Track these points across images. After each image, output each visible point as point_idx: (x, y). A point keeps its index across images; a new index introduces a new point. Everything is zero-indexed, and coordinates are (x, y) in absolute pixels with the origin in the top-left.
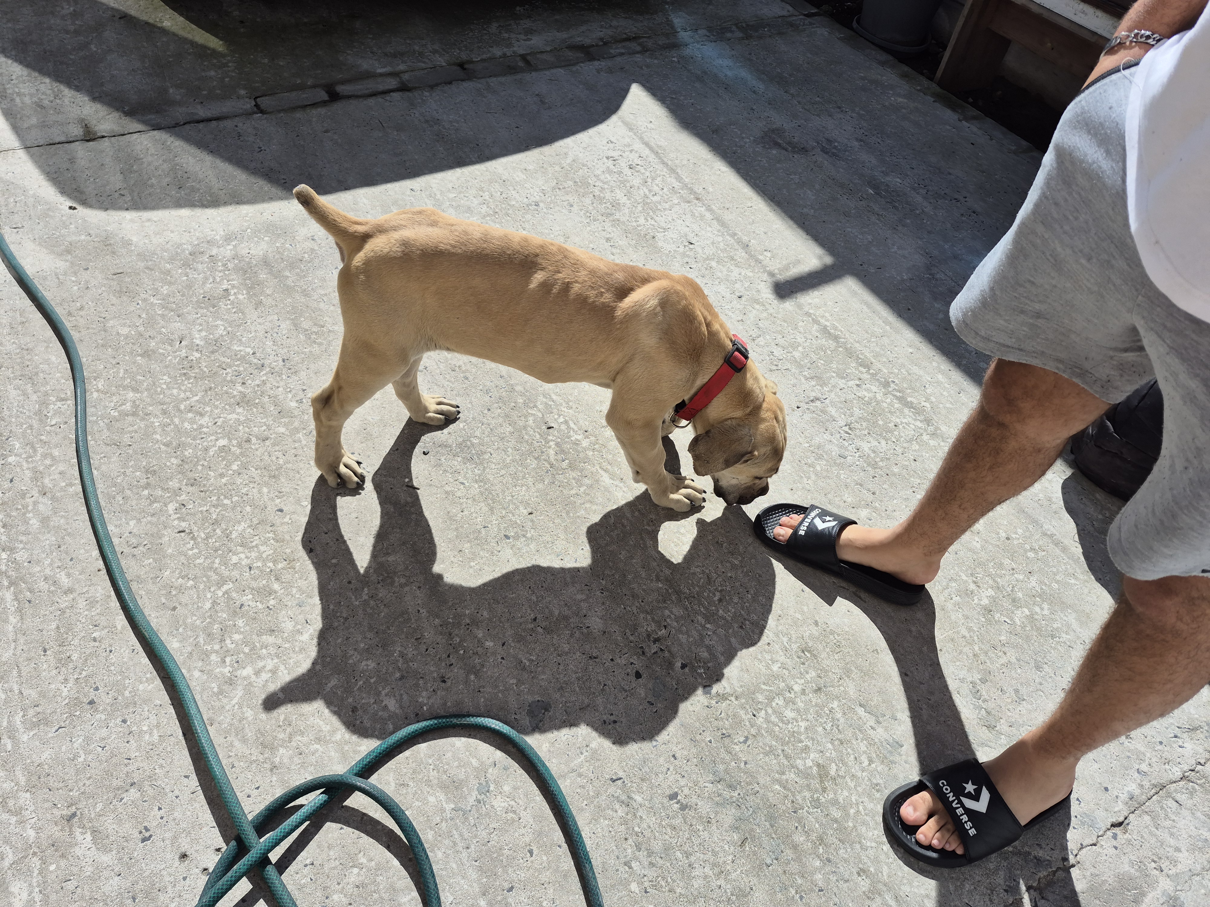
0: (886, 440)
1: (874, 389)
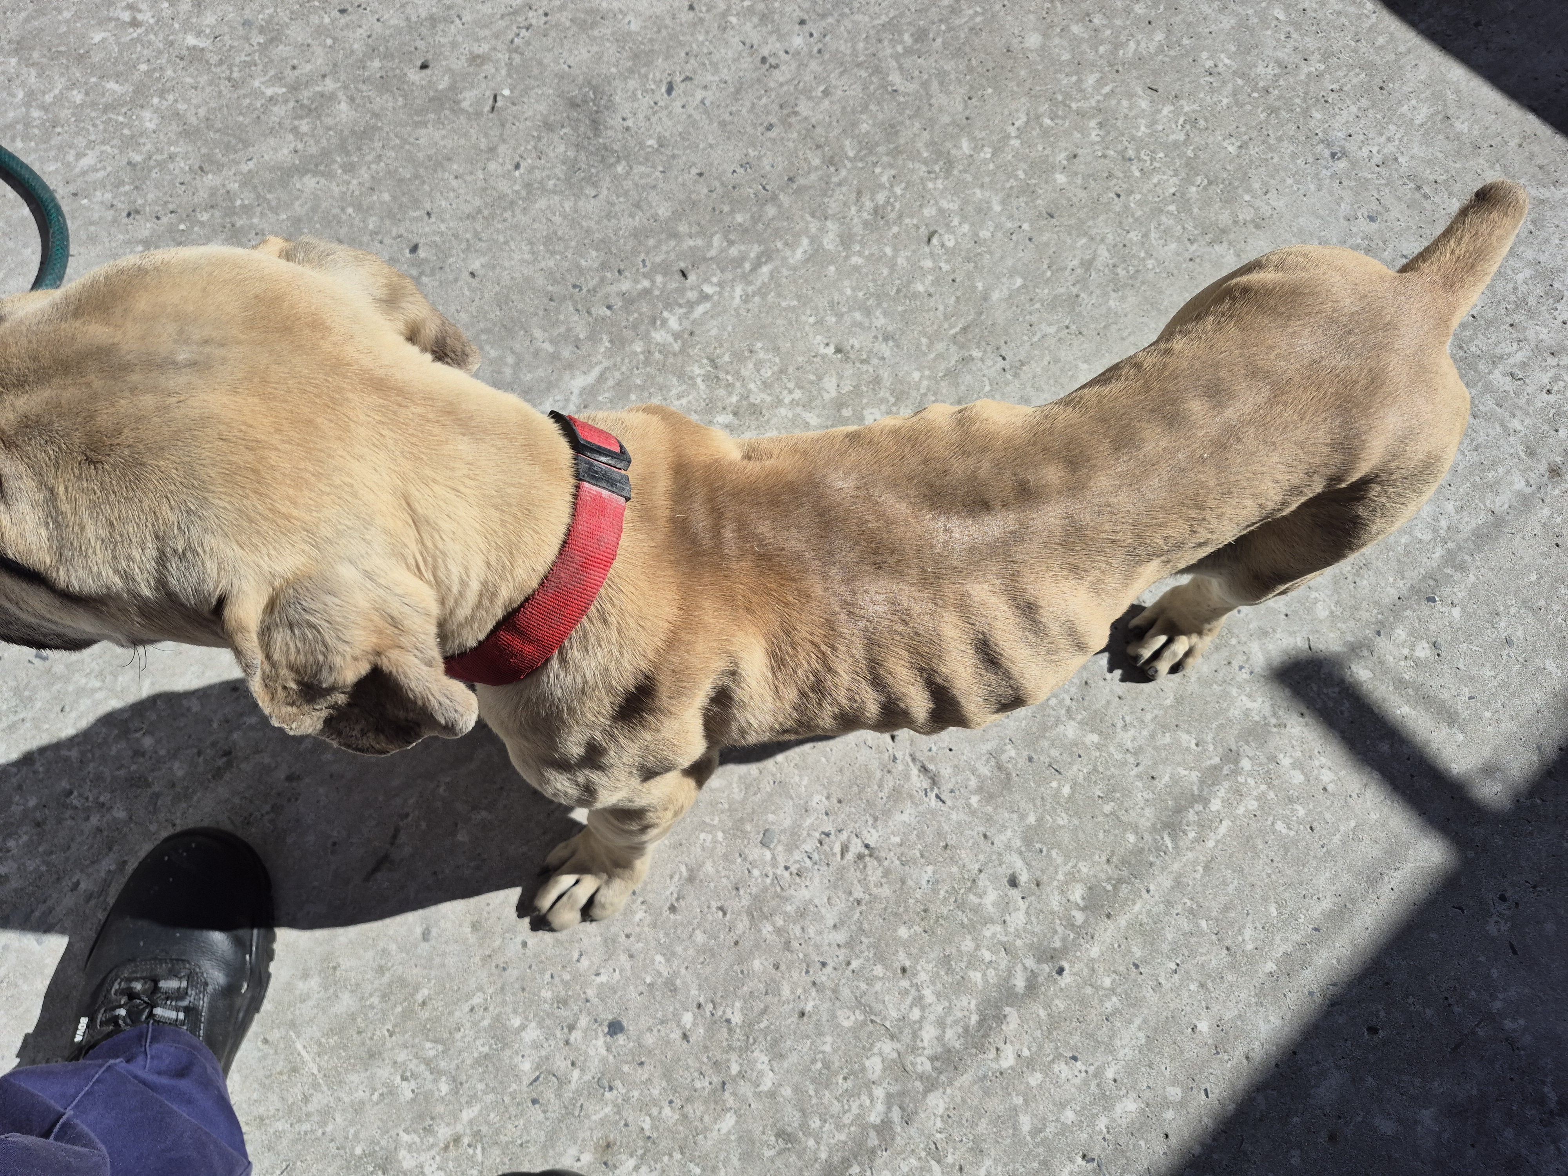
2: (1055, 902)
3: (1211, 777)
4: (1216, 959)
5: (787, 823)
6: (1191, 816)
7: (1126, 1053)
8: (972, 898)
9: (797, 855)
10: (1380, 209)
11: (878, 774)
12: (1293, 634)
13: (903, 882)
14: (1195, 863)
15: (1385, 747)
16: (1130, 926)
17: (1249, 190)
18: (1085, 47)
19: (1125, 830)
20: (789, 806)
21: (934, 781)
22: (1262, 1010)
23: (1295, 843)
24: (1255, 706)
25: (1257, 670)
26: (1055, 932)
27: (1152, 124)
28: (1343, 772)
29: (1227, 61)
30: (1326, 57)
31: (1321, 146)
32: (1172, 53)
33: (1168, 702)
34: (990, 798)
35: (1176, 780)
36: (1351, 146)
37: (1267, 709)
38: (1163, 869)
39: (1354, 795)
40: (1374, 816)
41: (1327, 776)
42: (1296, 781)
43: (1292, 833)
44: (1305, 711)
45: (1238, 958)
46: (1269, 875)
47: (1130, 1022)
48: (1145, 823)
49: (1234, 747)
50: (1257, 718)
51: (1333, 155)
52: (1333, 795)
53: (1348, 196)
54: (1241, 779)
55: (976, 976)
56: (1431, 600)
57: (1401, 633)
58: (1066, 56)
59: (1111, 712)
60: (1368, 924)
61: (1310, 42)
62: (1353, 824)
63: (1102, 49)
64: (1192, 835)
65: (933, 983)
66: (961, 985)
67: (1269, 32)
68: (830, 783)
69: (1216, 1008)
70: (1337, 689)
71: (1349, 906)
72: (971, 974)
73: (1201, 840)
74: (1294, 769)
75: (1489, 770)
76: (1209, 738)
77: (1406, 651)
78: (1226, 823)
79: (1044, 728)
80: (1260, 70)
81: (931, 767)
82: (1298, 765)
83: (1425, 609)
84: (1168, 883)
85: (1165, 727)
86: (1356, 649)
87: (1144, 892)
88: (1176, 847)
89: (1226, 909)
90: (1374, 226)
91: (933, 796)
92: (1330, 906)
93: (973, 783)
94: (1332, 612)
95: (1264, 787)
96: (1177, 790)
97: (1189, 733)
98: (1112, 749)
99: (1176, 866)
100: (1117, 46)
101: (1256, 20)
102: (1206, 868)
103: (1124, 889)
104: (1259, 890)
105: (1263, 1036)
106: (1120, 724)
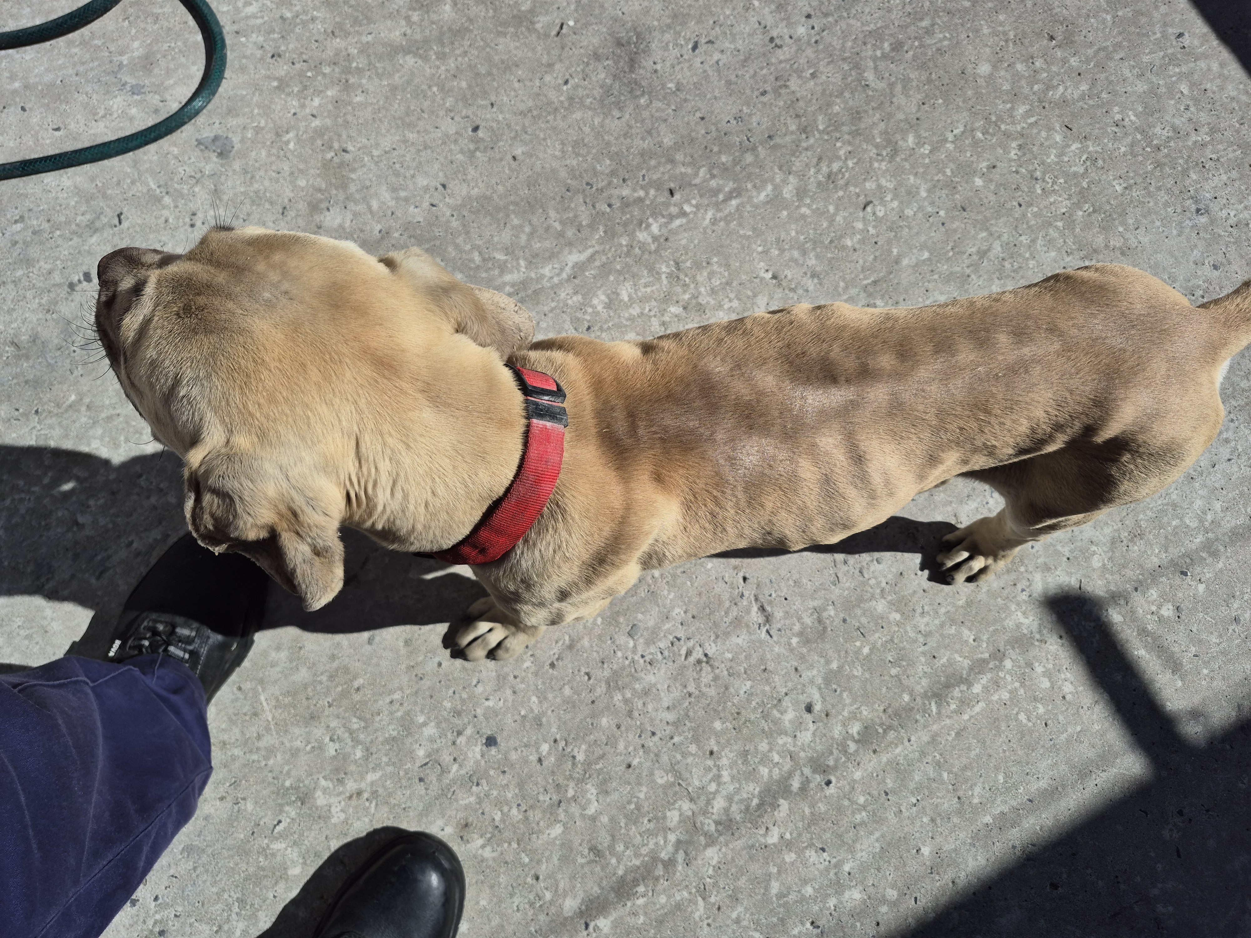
0: (677, 724)
1: (806, 737)
2: (837, 731)
3: (979, 667)
4: (948, 803)
5: (651, 623)
6: (956, 692)
7: (863, 855)
8: (775, 712)
9: (652, 649)
10: (1224, 261)
11: (727, 604)
12: (1070, 574)
13: (727, 688)
14: (950, 728)
15: (1118, 677)
16: (889, 762)
17: (1123, 224)
18: (1023, 83)
19: (903, 691)
20: (655, 611)
21: (768, 619)
22: (974, 850)
23: (1031, 732)
24: (1026, 621)
25: (1035, 595)
26: (831, 753)
27: (1060, 155)
28: (1081, 688)
29: (1133, 118)
30: (1213, 131)
31: (1189, 202)
32: (1091, 102)
33: (960, 603)
34: (806, 641)
35: (951, 663)
36: (1214, 207)
37: (1035, 626)
38: (925, 727)
39: (1085, 707)
40: (1096, 727)
41: (1068, 688)
42: (1043, 686)
43: (1030, 724)
44: (1063, 634)
45: (966, 807)
46: (1004, 751)
47: (871, 833)
48: (919, 689)
49: (1002, 649)
50: (1025, 631)
51: (1198, 210)
52: (1069, 703)
53: (1201, 245)
54: (1001, 674)
55: (764, 771)
56: (1185, 574)
57: (1153, 593)
58: (1006, 87)
59: (915, 599)
60: (1071, 806)
61: (1204, 117)
62: (1079, 728)
63: (1036, 87)
64: (953, 707)
65: (731, 768)
66: (751, 775)
67: (1172, 102)
68: (690, 601)
69: (938, 839)
70: (1092, 624)
71: (1060, 789)
72: (761, 768)
73: (959, 712)
74: (1044, 676)
75: (1195, 714)
76: (985, 638)
77: (1154, 608)
78: (982, 705)
79: (861, 599)
80: (1158, 130)
81: (768, 608)
82: (1048, 674)
83: (1177, 580)
84: (926, 739)
85: (953, 622)
86: (1115, 597)
87: (906, 741)
88: (939, 713)
89: (965, 768)
90: (1216, 273)
91: (764, 630)
92: (1045, 786)
93: (797, 627)
94: (1104, 565)
95: (1017, 684)
96: (950, 670)
97: (970, 630)
98: (908, 628)
99: (935, 727)
100: (1049, 87)
101: (1164, 90)
102: (958, 734)
103: (892, 735)
104: (993, 760)
105: (969, 869)
106: (919, 610)
